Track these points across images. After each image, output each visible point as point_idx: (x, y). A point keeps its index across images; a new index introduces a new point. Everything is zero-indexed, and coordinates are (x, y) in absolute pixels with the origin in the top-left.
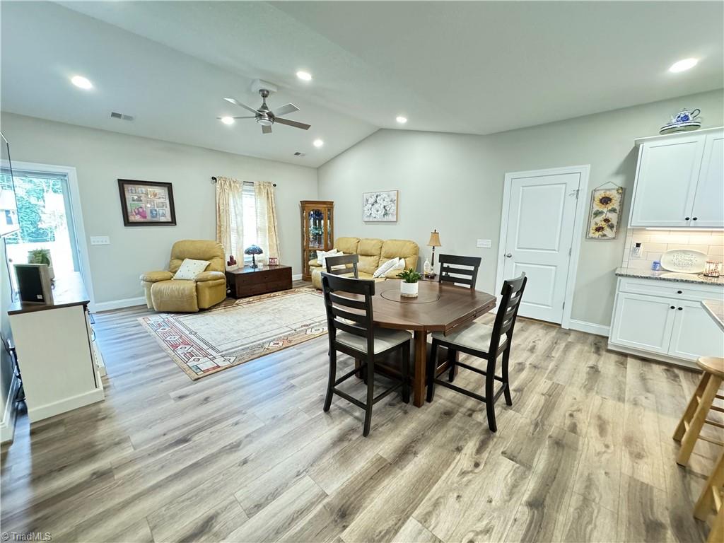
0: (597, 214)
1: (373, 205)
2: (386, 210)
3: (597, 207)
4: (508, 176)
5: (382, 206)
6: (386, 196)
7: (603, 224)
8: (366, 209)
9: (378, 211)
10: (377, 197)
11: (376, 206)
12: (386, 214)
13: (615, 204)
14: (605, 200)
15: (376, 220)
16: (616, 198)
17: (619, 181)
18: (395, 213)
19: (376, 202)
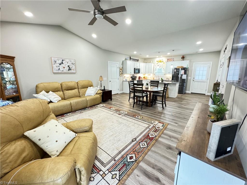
0: (121, 71)
1: (60, 64)
2: (69, 68)
3: (120, 70)
4: (108, 62)
5: (67, 66)
6: (69, 61)
7: (121, 73)
8: (55, 66)
9: (64, 68)
10: (63, 60)
11: (62, 65)
12: (70, 69)
13: (122, 70)
14: (121, 69)
15: (62, 72)
16: (122, 69)
17: (122, 66)
18: (75, 69)
19: (62, 63)
